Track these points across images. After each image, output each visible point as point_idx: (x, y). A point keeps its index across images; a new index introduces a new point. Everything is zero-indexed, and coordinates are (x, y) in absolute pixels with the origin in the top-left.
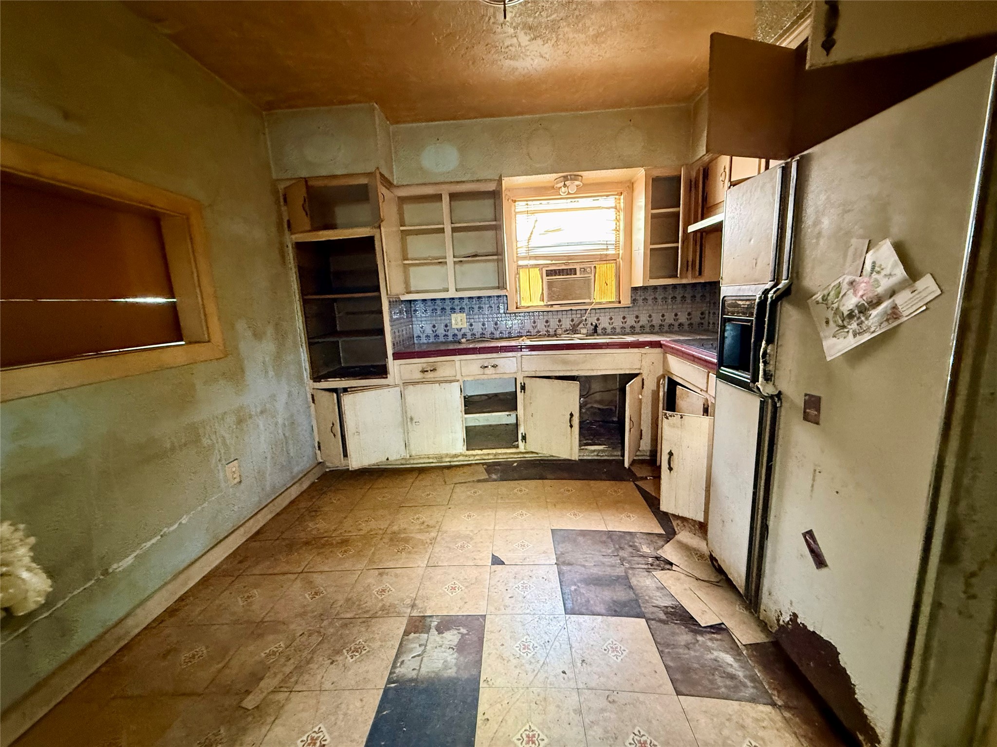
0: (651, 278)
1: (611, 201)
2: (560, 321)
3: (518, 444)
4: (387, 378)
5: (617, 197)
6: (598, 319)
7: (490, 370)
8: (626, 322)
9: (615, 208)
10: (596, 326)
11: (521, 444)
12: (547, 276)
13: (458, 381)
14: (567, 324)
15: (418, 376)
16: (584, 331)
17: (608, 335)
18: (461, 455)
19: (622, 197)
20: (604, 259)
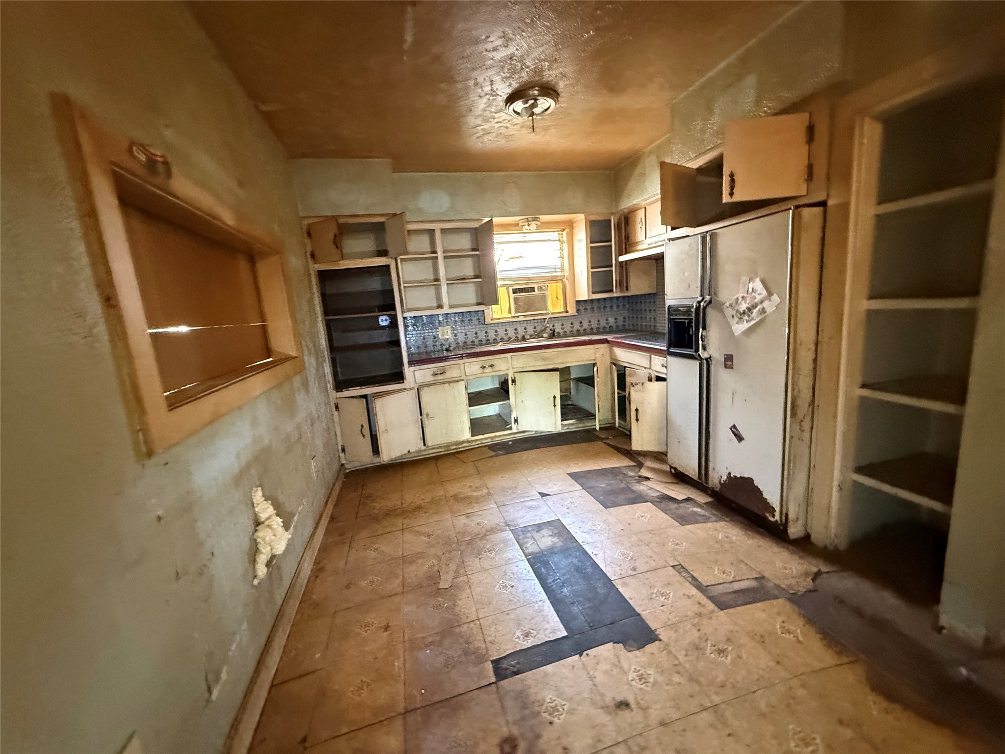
0: (593, 293)
1: (555, 235)
2: (525, 329)
3: (511, 427)
4: (403, 382)
5: (561, 232)
6: (553, 326)
7: (488, 370)
8: (573, 327)
9: (559, 240)
10: (554, 331)
11: (514, 426)
12: (514, 293)
13: (463, 380)
14: (531, 330)
15: (430, 379)
16: (545, 335)
17: (562, 337)
18: (468, 441)
19: (564, 233)
20: (554, 279)
